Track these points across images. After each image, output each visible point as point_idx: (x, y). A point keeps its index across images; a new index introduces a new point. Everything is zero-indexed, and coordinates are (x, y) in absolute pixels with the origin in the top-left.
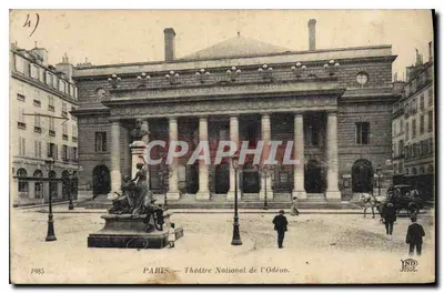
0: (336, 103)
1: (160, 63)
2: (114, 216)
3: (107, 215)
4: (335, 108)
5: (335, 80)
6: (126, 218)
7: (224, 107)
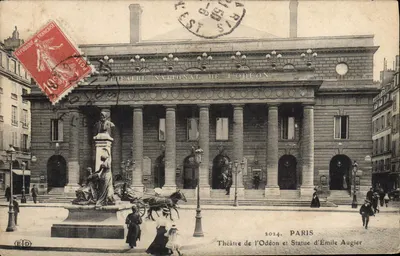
0: (313, 95)
1: (125, 45)
2: (77, 206)
3: (70, 205)
4: (312, 100)
5: (312, 70)
6: (88, 209)
7: (193, 96)
